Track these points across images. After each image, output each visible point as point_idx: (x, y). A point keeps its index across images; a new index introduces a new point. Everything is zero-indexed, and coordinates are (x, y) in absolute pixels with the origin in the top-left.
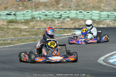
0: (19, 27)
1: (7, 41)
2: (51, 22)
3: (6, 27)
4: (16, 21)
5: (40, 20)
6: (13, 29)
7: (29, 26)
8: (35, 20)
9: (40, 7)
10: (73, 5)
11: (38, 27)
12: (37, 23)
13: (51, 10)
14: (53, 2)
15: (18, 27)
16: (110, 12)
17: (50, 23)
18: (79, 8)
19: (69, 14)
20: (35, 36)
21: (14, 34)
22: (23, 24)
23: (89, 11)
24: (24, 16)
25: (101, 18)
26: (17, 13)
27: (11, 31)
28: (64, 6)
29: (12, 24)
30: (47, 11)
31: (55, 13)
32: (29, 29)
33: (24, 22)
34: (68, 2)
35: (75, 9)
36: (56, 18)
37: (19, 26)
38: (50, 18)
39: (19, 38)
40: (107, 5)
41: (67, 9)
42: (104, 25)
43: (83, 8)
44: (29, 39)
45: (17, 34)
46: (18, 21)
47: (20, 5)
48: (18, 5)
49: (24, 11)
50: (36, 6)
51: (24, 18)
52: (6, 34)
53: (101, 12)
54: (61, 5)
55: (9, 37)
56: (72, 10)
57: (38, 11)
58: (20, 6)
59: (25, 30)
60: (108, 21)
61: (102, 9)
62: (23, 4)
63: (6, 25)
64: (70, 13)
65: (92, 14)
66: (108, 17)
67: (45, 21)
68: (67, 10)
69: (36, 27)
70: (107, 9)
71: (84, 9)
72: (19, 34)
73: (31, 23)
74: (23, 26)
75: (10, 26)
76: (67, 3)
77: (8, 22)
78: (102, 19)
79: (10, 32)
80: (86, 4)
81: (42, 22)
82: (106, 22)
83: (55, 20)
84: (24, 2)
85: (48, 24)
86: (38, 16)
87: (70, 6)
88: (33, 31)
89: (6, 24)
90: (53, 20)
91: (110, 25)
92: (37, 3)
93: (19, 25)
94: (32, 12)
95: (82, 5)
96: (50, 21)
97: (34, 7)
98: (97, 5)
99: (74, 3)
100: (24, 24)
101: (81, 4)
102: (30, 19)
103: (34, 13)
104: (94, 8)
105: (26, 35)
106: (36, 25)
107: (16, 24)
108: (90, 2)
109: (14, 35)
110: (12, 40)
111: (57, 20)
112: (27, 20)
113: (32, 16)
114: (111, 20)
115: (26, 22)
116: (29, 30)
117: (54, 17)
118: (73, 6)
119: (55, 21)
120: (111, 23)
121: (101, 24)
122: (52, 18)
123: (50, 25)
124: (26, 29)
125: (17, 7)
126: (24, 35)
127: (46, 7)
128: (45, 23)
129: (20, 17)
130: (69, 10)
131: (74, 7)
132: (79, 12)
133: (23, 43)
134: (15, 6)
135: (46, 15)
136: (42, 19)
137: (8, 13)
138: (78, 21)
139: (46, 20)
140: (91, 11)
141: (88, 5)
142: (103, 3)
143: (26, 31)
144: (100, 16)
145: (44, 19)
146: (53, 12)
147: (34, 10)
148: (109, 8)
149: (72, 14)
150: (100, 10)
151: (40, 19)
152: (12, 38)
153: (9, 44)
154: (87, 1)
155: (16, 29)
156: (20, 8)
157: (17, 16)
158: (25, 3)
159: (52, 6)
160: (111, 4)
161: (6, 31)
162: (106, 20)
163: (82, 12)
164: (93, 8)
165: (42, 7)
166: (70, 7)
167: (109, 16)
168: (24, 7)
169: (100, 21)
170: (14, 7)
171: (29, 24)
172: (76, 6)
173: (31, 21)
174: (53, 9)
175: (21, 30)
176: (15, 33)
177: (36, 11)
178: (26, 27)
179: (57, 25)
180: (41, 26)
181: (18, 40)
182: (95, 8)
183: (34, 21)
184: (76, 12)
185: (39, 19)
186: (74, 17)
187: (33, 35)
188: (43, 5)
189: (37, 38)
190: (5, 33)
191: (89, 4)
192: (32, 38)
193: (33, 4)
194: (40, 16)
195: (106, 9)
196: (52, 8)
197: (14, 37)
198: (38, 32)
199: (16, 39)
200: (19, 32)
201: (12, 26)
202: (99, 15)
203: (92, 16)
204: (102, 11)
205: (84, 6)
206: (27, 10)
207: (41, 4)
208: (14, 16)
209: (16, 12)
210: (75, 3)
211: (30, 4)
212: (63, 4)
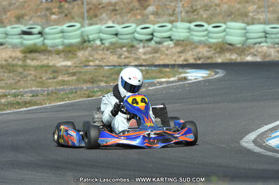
0: (50, 64)
1: (22, 96)
2: (128, 51)
3: (20, 63)
4: (43, 48)
5: (102, 46)
6: (36, 68)
7: (75, 60)
8: (90, 47)
9: (101, 14)
10: (181, 9)
11: (97, 62)
12: (95, 52)
13: (128, 21)
14: (131, 2)
15: (48, 63)
16: (269, 24)
17: (126, 53)
18: (195, 17)
19: (171, 30)
20: (89, 85)
21: (40, 80)
22: (62, 55)
23: (220, 22)
24: (63, 37)
25: (247, 39)
26: (47, 30)
27: (32, 72)
28: (160, 11)
29: (34, 55)
30: (119, 23)
31: (138, 29)
32: (76, 67)
33: (63, 51)
34: (168, 3)
35: (186, 19)
36: (141, 41)
37: (51, 60)
38: (125, 39)
39: (50, 89)
40: (263, 9)
41: (166, 18)
42: (255, 55)
43: (205, 16)
44: (76, 93)
45: (47, 79)
46: (49, 48)
47: (54, 10)
48: (47, 9)
49: (63, 24)
50: (91, 12)
51: (63, 42)
52: (19, 81)
53: (248, 24)
54: (151, 9)
55: (28, 87)
56: (177, 21)
57: (96, 24)
58: (53, 14)
59: (66, 70)
60: (264, 47)
61: (250, 18)
62: (60, 7)
63: (20, 60)
64: (174, 29)
65: (228, 30)
66: (266, 37)
67: (113, 48)
68: (166, 22)
69: (91, 63)
70: (261, 17)
71: (206, 18)
72: (51, 79)
73: (80, 54)
74: (60, 60)
75: (29, 62)
76: (166, 5)
78: (252, 41)
79: (30, 74)
80: (211, 7)
81: (107, 50)
82: (260, 50)
83: (138, 46)
84: (63, 3)
85: (121, 55)
86: (96, 36)
87: (174, 10)
88: (85, 73)
89: (20, 55)
90: (133, 46)
91: (270, 56)
92: (94, 5)
93: (50, 58)
94: (82, 26)
95: (201, 8)
96: (125, 49)
97: (86, 15)
98: (239, 9)
99: (183, 5)
100: (64, 55)
101: (199, 7)
102: (78, 42)
103: (88, 29)
104: (231, 15)
105: (68, 81)
106: (91, 59)
107: (45, 55)
108: (221, 1)
109: (40, 82)
110: (35, 94)
111: (141, 45)
112: (70, 45)
113: (82, 36)
114: (272, 43)
115: (69, 51)
116: (74, 71)
117: (134, 38)
118: (181, 12)
119: (139, 48)
120: (272, 52)
121: (248, 55)
122: (129, 41)
123: (125, 58)
124: (69, 67)
125: (45, 16)
126: (64, 81)
127: (116, 15)
128: (113, 53)
129: (54, 39)
130: (172, 22)
131: (183, 14)
132: (196, 26)
133: (60, 101)
134: (41, 12)
135: (116, 35)
136: (107, 44)
137: (25, 29)
138: (193, 46)
139: (117, 45)
140: (225, 23)
141: (216, 9)
142: (254, 3)
143: (68, 74)
144: (245, 35)
145: (112, 44)
146: (134, 26)
147: (87, 22)
148: (268, 14)
149: (179, 30)
150: (246, 19)
151: (102, 44)
152: (34, 89)
153: (28, 105)
155: (45, 68)
156: (54, 17)
157: (46, 36)
158: (66, 5)
159: (129, 13)
160: (271, 6)
161: (21, 73)
162: (260, 43)
163: (203, 26)
164: (229, 16)
165: (107, 15)
167: (268, 36)
168: (63, 15)
169: (245, 47)
170: (39, 16)
171: (75, 54)
172: (187, 12)
173: (79, 49)
174: (132, 19)
175: (56, 71)
176: (41, 78)
177: (91, 25)
178: (69, 63)
179: (144, 57)
180: (105, 60)
181: (48, 94)
182: (233, 16)
183: (87, 47)
184: (187, 25)
185: (98, 42)
186: (182, 39)
187: (85, 82)
188: (108, 10)
189: (96, 89)
190: (18, 78)
191: (218, 5)
192: (82, 88)
193: (86, 7)
194: (102, 36)
195: (259, 19)
196: (131, 17)
197: (39, 87)
198: (96, 74)
199: (44, 91)
200: (51, 76)
201: (35, 61)
202: (245, 31)
203: (226, 35)
204: (251, 22)
205: (207, 10)
206: (70, 22)
207: (103, 7)
208: (39, 36)
209: (44, 28)
210: (186, 5)
211: (76, 7)
212: (157, 8)
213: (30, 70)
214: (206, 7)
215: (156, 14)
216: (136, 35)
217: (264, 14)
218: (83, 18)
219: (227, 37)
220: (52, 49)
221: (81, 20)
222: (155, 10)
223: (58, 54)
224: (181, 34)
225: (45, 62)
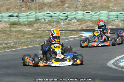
0: (22, 30)
1: (10, 44)
3: (8, 29)
4: (19, 23)
5: (45, 22)
6: (16, 31)
7: (33, 28)
8: (40, 22)
9: (44, 8)
10: (80, 5)
11: (42, 29)
12: (42, 25)
13: (56, 11)
14: (58, 2)
15: (21, 30)
16: (119, 12)
17: (55, 25)
18: (86, 9)
19: (75, 14)
20: (39, 39)
21: (17, 37)
22: (27, 26)
23: (97, 11)
24: (28, 18)
25: (109, 18)
26: (20, 15)
27: (14, 34)
28: (70, 6)
29: (15, 26)
30: (52, 12)
31: (61, 14)
32: (33, 31)
33: (27, 24)
34: (74, 2)
35: (82, 9)
36: (62, 19)
38: (55, 19)
39: (22, 41)
40: (116, 5)
41: (73, 9)
42: (113, 26)
43: (90, 8)
44: (33, 42)
45: (21, 37)
46: (21, 23)
47: (23, 6)
48: (20, 6)
49: (28, 12)
50: (40, 7)
51: (27, 20)
52: (8, 37)
53: (110, 12)
54: (66, 5)
55: (12, 40)
56: (78, 11)
57: (42, 12)
58: (23, 8)
59: (29, 32)
60: (117, 22)
61: (110, 9)
62: (26, 5)
63: (8, 28)
65: (101, 14)
66: (117, 17)
67: (50, 23)
68: (73, 11)
69: (40, 30)
70: (116, 8)
71: (91, 9)
72: (22, 36)
73: (35, 25)
74: (26, 28)
75: (12, 29)
76: (73, 3)
77: (10, 25)
78: (111, 19)
79: (13, 34)
80: (93, 4)
81: (47, 24)
82: (115, 23)
83: (61, 22)
84: (27, 3)
85: (53, 26)
86: (42, 17)
87: (77, 6)
88: (38, 34)
89: (8, 26)
90: (58, 22)
91: (119, 26)
92: (41, 4)
93: (22, 27)
94: (36, 13)
95: (89, 5)
96: (55, 23)
97: (37, 8)
98: (105, 5)
99: (81, 3)
100: (28, 26)
101: (88, 4)
102: (34, 20)
103: (38, 14)
104: (102, 8)
105: (30, 37)
106: (40, 27)
107: (19, 26)
108: (98, 2)
109: (17, 38)
110: (15, 43)
111: (62, 21)
112: (31, 22)
113: (36, 17)
114: (120, 20)
115: (30, 24)
116: (33, 33)
117: (59, 18)
118: (80, 7)
119: (61, 23)
120: (120, 24)
121: (110, 25)
122: (57, 19)
123: (55, 27)
124: (30, 31)
125: (19, 8)
126: (28, 37)
127: (51, 8)
128: (50, 25)
129: (24, 19)
130: (75, 11)
131: (81, 7)
132: (86, 13)
133: (26, 46)
134: (17, 7)
135: (51, 17)
136: (47, 21)
137: (10, 14)
138: (85, 22)
139: (51, 22)
140: (99, 11)
141: (95, 5)
142: (112, 2)
143: (30, 34)
144: (108, 17)
145: (49, 21)
146: (59, 13)
147: (38, 11)
148: (118, 7)
149: (79, 15)
150: (108, 9)
152: (15, 41)
153: (12, 48)
154: (94, 1)
155: (20, 32)
157: (20, 18)
158: (29, 4)
159: (57, 7)
160: (120, 4)
161: (9, 34)
162: (115, 20)
163: (89, 13)
164: (101, 8)
165: (47, 8)
166: (77, 8)
167: (118, 17)
168: (27, 8)
169: (108, 22)
170: (17, 9)
171: (33, 26)
172: (82, 7)
173: (35, 23)
174: (58, 10)
175: (25, 33)
176: (18, 36)
177: (40, 12)
178: (30, 29)
179: (63, 27)
180: (46, 28)
181: (21, 43)
182: (103, 8)
183: (38, 23)
184: (83, 12)
185: (43, 20)
186: (80, 18)
187: (37, 38)
188: (47, 6)
190: (8, 36)
191: (96, 3)
192: (36, 41)
193: (37, 5)
194: (45, 17)
195: (115, 9)
197: (17, 40)
198: (42, 34)
199: (19, 42)
200: (22, 35)
201: (15, 28)
202: (108, 15)
203: (100, 17)
204: (111, 11)
206: (31, 11)
207: (45, 5)
208: (17, 17)
209: (19, 14)
210: (82, 3)
211: (33, 4)
212: (69, 5)
213: (13, 33)
214: (91, 5)
215: (69, 7)
216: (60, 17)
217: (116, 7)
218: (36, 10)
219: (100, 18)
220: (22, 23)
221: (35, 10)
222: (68, 6)
223: (25, 26)
224: (80, 16)
225: (20, 29)
